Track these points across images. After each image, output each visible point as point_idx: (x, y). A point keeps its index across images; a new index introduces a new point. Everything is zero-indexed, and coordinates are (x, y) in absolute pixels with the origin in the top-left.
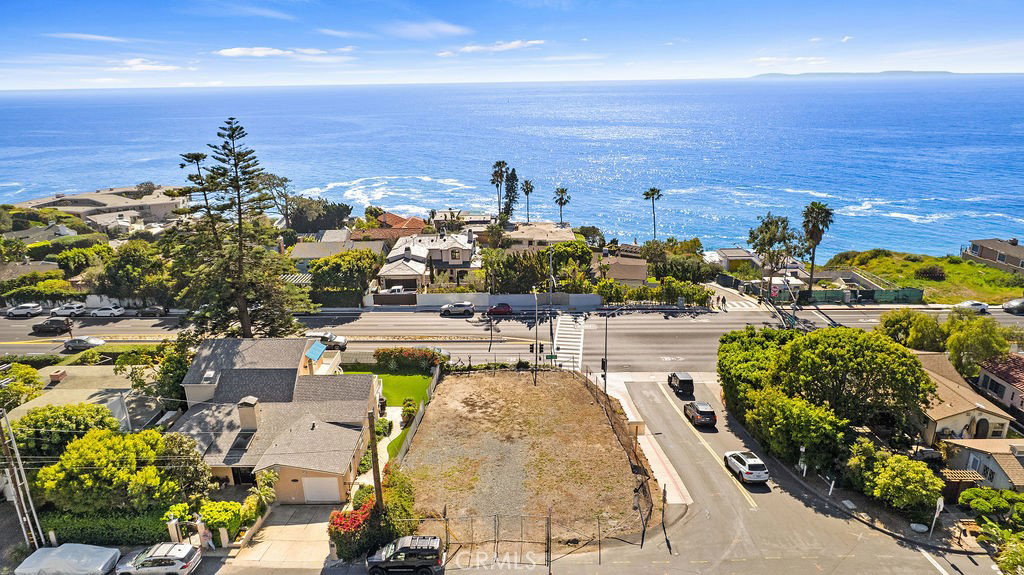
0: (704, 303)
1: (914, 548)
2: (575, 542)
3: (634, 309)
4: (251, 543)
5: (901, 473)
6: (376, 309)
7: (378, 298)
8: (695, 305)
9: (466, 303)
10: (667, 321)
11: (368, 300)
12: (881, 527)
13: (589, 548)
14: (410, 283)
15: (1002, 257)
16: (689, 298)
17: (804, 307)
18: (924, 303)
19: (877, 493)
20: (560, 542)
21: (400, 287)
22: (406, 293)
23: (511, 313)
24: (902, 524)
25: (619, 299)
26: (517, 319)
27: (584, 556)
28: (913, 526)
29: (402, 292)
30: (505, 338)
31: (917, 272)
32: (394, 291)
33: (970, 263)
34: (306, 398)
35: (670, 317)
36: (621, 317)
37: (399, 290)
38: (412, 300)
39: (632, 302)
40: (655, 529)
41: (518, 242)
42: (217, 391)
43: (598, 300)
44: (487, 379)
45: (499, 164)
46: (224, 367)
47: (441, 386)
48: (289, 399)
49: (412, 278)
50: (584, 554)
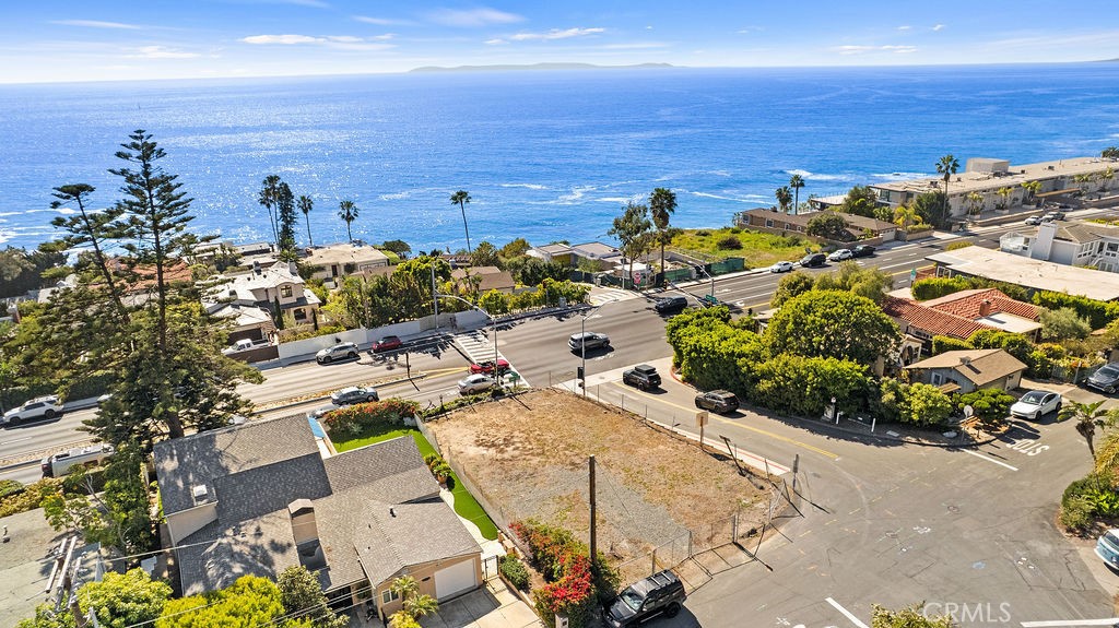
1: (958, 450)
2: (753, 532)
3: (523, 318)
5: (929, 397)
12: (927, 442)
13: (768, 533)
14: (257, 334)
15: (769, 223)
16: (569, 296)
18: (747, 269)
19: (915, 417)
20: (742, 537)
21: (247, 341)
22: (257, 346)
24: (938, 436)
28: (946, 434)
29: (254, 347)
30: (424, 373)
31: (719, 244)
32: (243, 346)
33: (747, 231)
34: (348, 485)
37: (249, 345)
38: (273, 353)
39: (517, 311)
41: (320, 269)
42: (219, 509)
45: (272, 179)
46: (214, 476)
48: (328, 492)
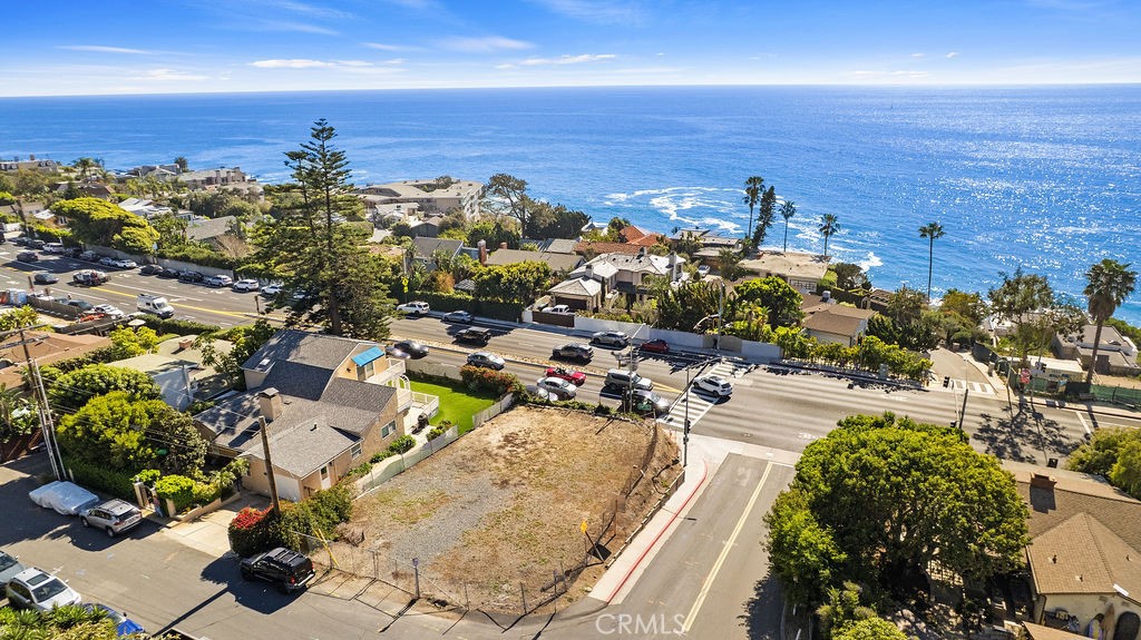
0: (918, 377)
2: (443, 604)
3: (817, 370)
4: (195, 519)
6: (533, 327)
7: (538, 316)
8: (902, 377)
9: (619, 334)
10: (850, 391)
11: (527, 315)
13: (451, 614)
14: (578, 304)
16: (897, 367)
17: (1067, 405)
20: (429, 599)
21: (564, 307)
23: (667, 352)
25: (803, 355)
26: (666, 360)
27: (439, 620)
29: (565, 313)
32: (557, 310)
34: (332, 401)
35: (857, 387)
36: (795, 377)
37: (561, 310)
38: (569, 322)
40: (540, 618)
41: (754, 273)
42: (266, 379)
43: (776, 352)
44: (557, 418)
45: (754, 180)
46: (279, 358)
47: (504, 415)
48: (316, 397)
49: (582, 298)
50: (440, 619)
